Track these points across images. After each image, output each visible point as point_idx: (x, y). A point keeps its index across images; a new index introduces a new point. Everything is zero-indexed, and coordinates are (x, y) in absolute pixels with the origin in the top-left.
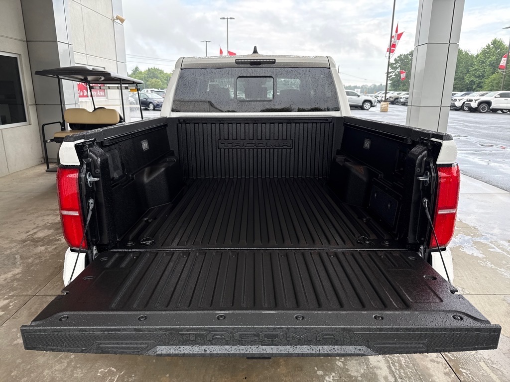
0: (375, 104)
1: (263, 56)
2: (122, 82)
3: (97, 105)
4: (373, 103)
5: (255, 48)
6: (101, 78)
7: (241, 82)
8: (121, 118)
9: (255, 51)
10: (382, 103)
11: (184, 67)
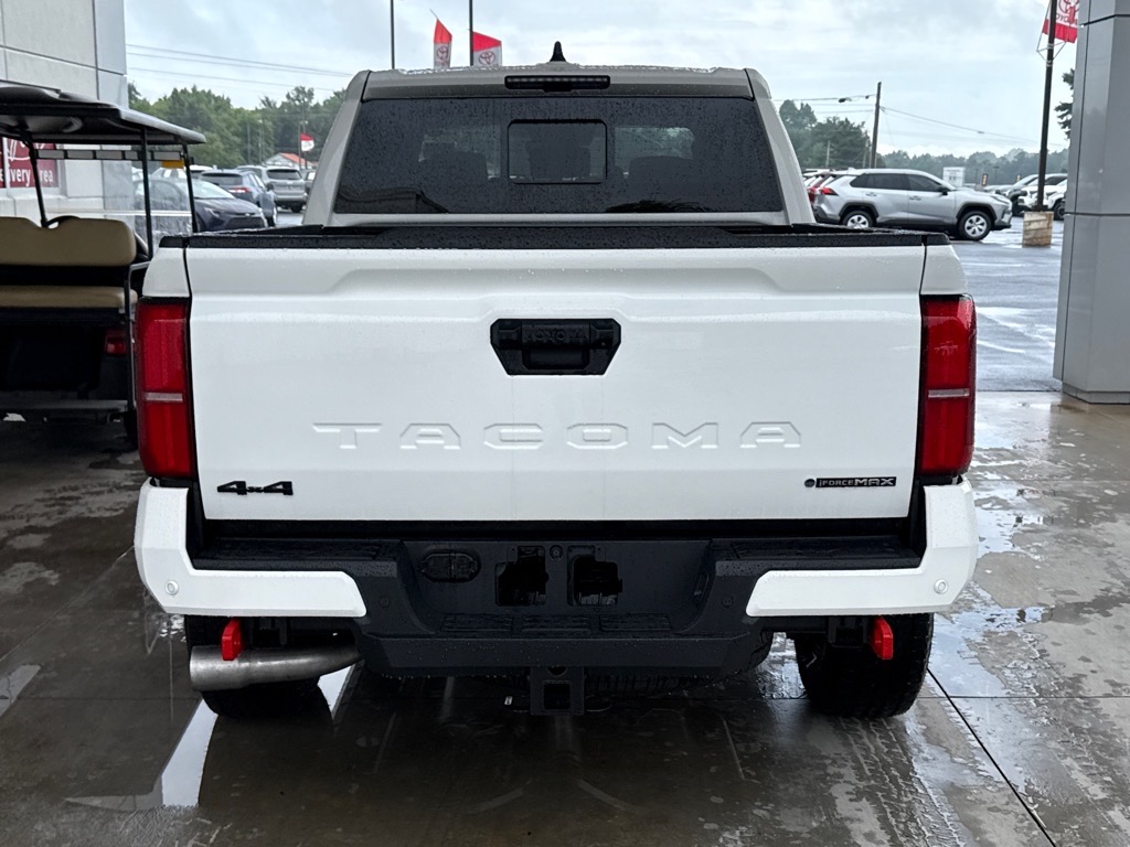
0: (1006, 219)
1: (576, 67)
2: (147, 138)
3: (50, 212)
4: (998, 215)
5: (558, 46)
6: (70, 124)
7: (520, 136)
8: (139, 246)
9: (558, 55)
10: (1028, 217)
11: (371, 96)
